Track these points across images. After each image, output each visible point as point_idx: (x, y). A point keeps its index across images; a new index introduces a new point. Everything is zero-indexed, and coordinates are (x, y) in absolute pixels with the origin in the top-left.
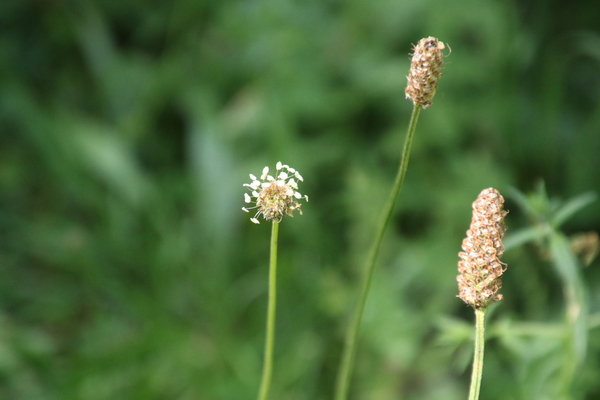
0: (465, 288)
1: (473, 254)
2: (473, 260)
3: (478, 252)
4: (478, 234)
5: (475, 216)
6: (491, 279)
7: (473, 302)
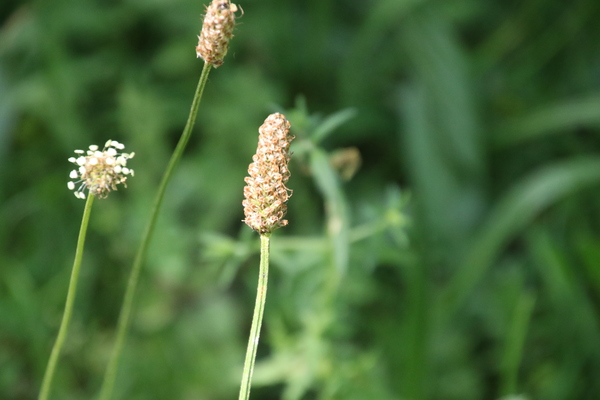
0: (250, 213)
1: (259, 180)
2: (259, 186)
3: (264, 177)
4: (264, 159)
5: (262, 141)
6: (276, 204)
7: (259, 228)
